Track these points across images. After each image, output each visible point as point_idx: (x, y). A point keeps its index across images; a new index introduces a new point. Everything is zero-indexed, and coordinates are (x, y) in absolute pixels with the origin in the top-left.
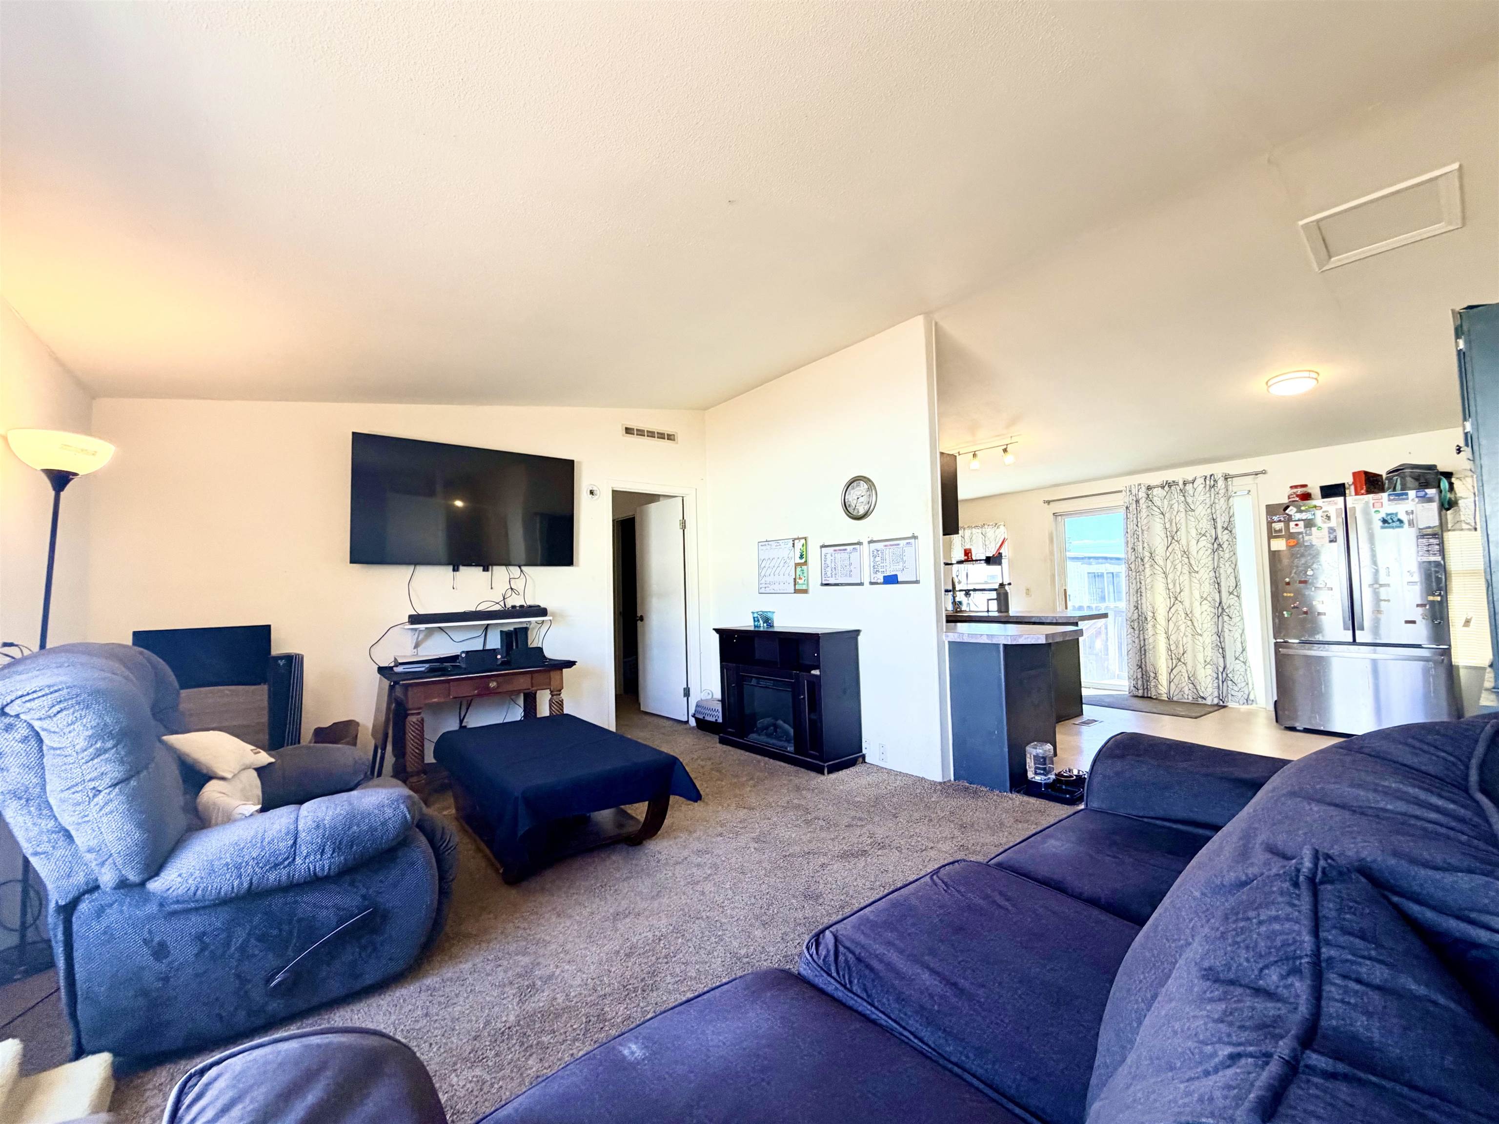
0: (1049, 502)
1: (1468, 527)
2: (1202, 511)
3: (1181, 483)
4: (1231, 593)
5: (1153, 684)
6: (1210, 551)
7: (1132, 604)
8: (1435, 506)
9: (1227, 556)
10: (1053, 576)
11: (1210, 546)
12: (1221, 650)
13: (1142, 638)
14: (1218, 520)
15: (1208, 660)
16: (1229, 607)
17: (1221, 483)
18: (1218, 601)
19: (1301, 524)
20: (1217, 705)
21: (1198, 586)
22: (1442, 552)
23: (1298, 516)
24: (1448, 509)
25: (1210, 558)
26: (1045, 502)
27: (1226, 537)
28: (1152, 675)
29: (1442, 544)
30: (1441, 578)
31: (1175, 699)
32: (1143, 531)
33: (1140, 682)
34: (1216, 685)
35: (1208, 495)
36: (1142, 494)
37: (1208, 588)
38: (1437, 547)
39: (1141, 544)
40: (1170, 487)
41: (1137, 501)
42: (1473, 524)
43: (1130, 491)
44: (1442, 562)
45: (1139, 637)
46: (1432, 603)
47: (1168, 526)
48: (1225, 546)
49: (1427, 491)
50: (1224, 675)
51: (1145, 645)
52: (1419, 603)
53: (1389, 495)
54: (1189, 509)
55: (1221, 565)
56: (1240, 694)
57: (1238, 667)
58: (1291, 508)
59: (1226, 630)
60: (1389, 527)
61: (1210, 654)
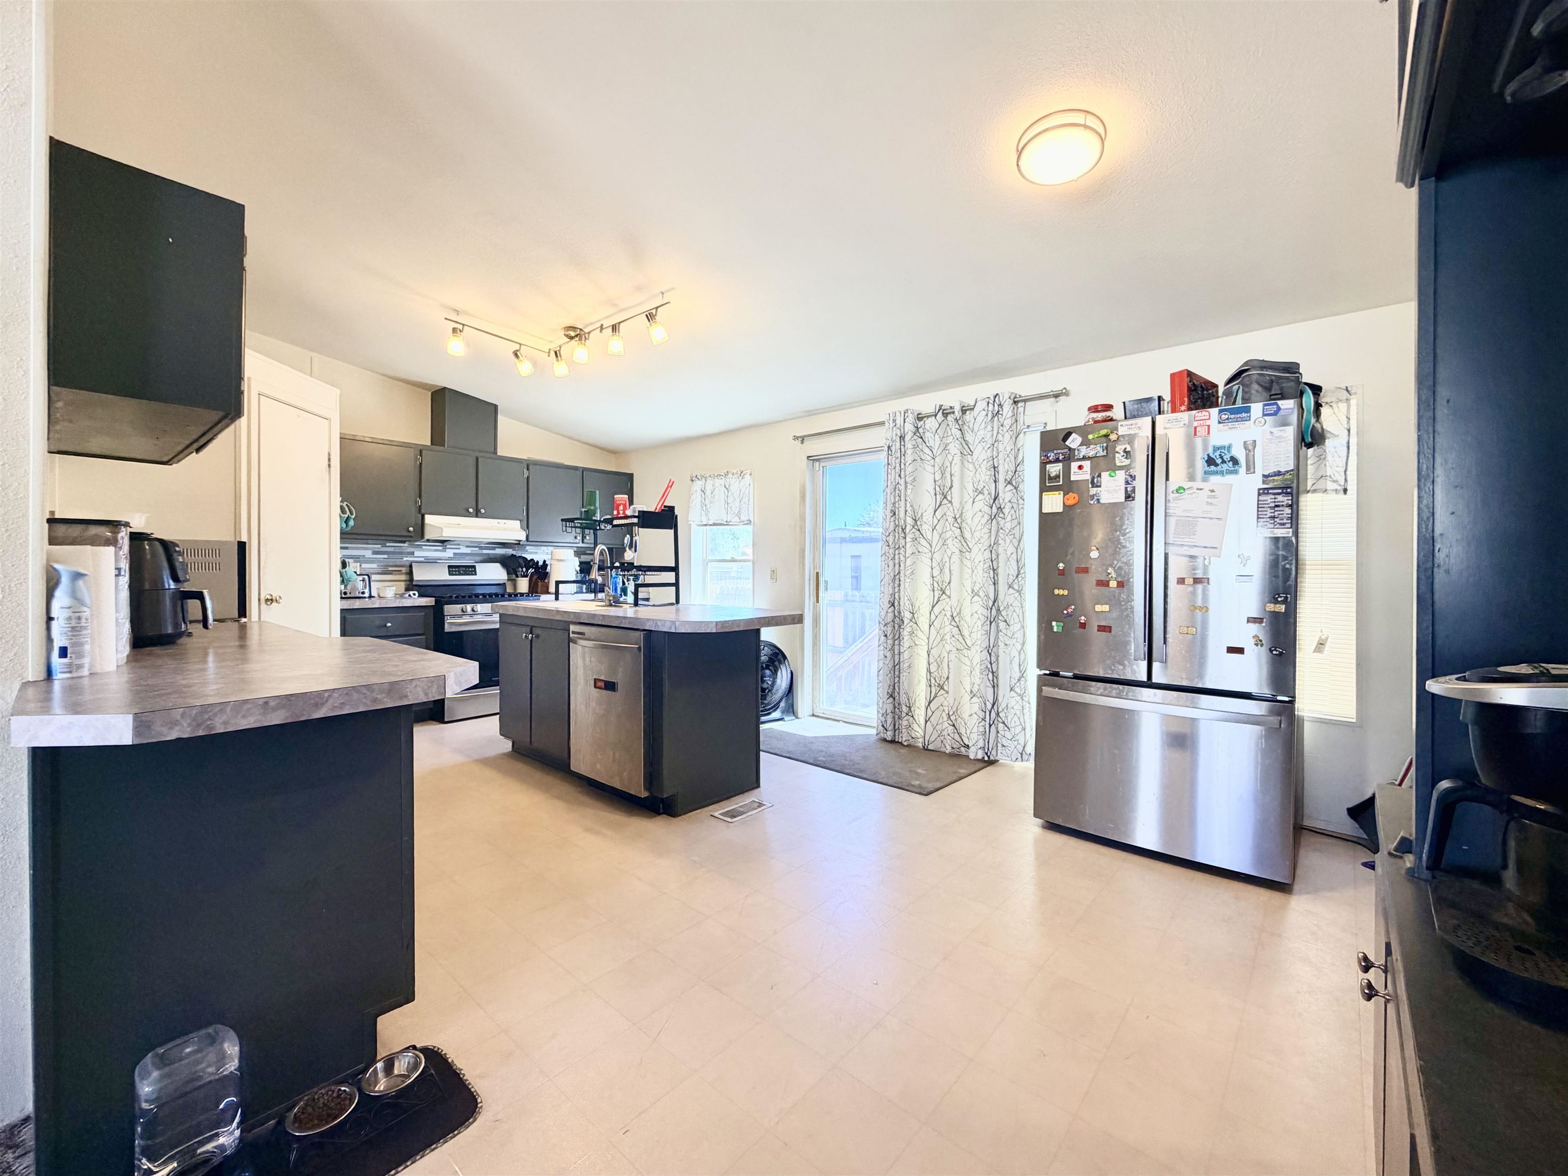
0: (803, 439)
1: (1335, 486)
2: (981, 454)
3: (957, 409)
4: (1010, 586)
5: (905, 723)
6: (986, 517)
7: (887, 598)
8: (1290, 433)
9: (1008, 526)
10: (803, 551)
11: (987, 509)
12: (990, 675)
13: (896, 652)
14: (1001, 468)
15: (975, 689)
16: (1007, 607)
17: (1007, 408)
18: (992, 597)
19: (1087, 464)
20: (982, 760)
21: (970, 571)
22: (1294, 520)
23: (1084, 451)
24: (1309, 446)
25: (986, 530)
26: (796, 438)
27: (1008, 496)
28: (905, 709)
29: (1294, 506)
30: (1290, 570)
31: (930, 747)
32: (906, 483)
33: (889, 720)
34: (981, 729)
35: (989, 428)
36: (909, 427)
37: (981, 577)
38: (1288, 511)
39: (902, 503)
40: (945, 415)
41: (902, 438)
42: (1342, 483)
43: (894, 421)
44: (1294, 540)
45: (892, 649)
46: (1275, 615)
47: (938, 477)
48: (1006, 511)
49: (1280, 402)
50: (993, 715)
51: (899, 663)
52: (1255, 615)
53: (1220, 411)
54: (966, 451)
55: (1001, 541)
56: (1012, 745)
57: (1012, 703)
58: (1074, 436)
59: (1001, 644)
60: (1216, 473)
61: (978, 681)
